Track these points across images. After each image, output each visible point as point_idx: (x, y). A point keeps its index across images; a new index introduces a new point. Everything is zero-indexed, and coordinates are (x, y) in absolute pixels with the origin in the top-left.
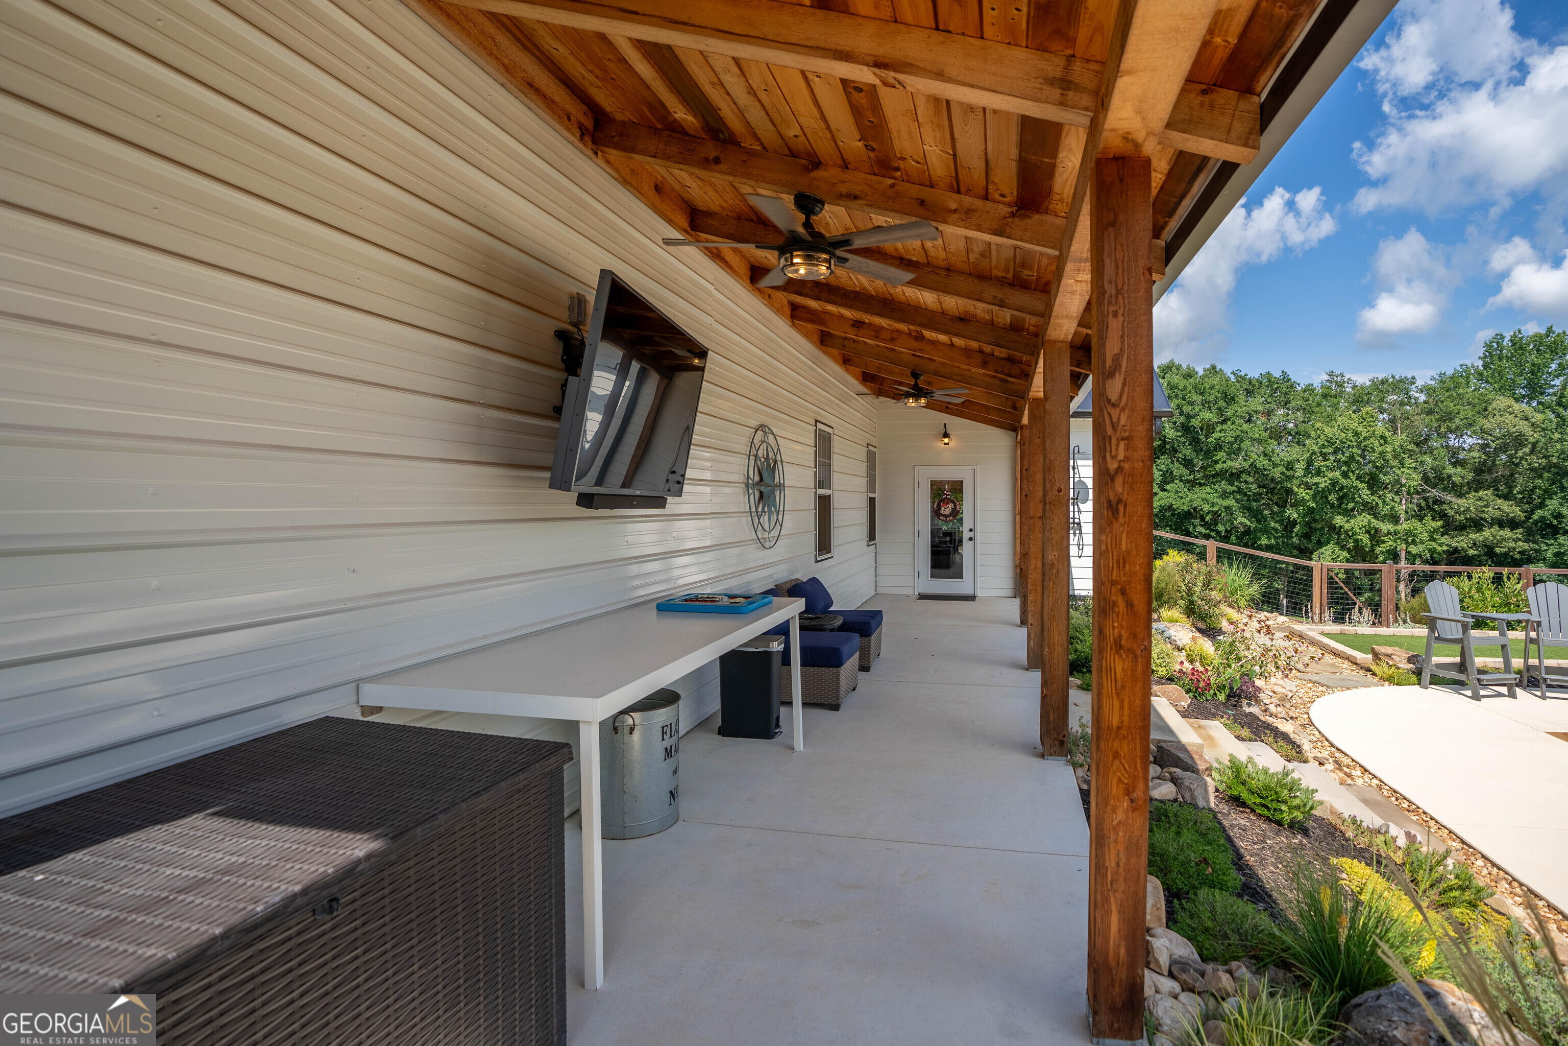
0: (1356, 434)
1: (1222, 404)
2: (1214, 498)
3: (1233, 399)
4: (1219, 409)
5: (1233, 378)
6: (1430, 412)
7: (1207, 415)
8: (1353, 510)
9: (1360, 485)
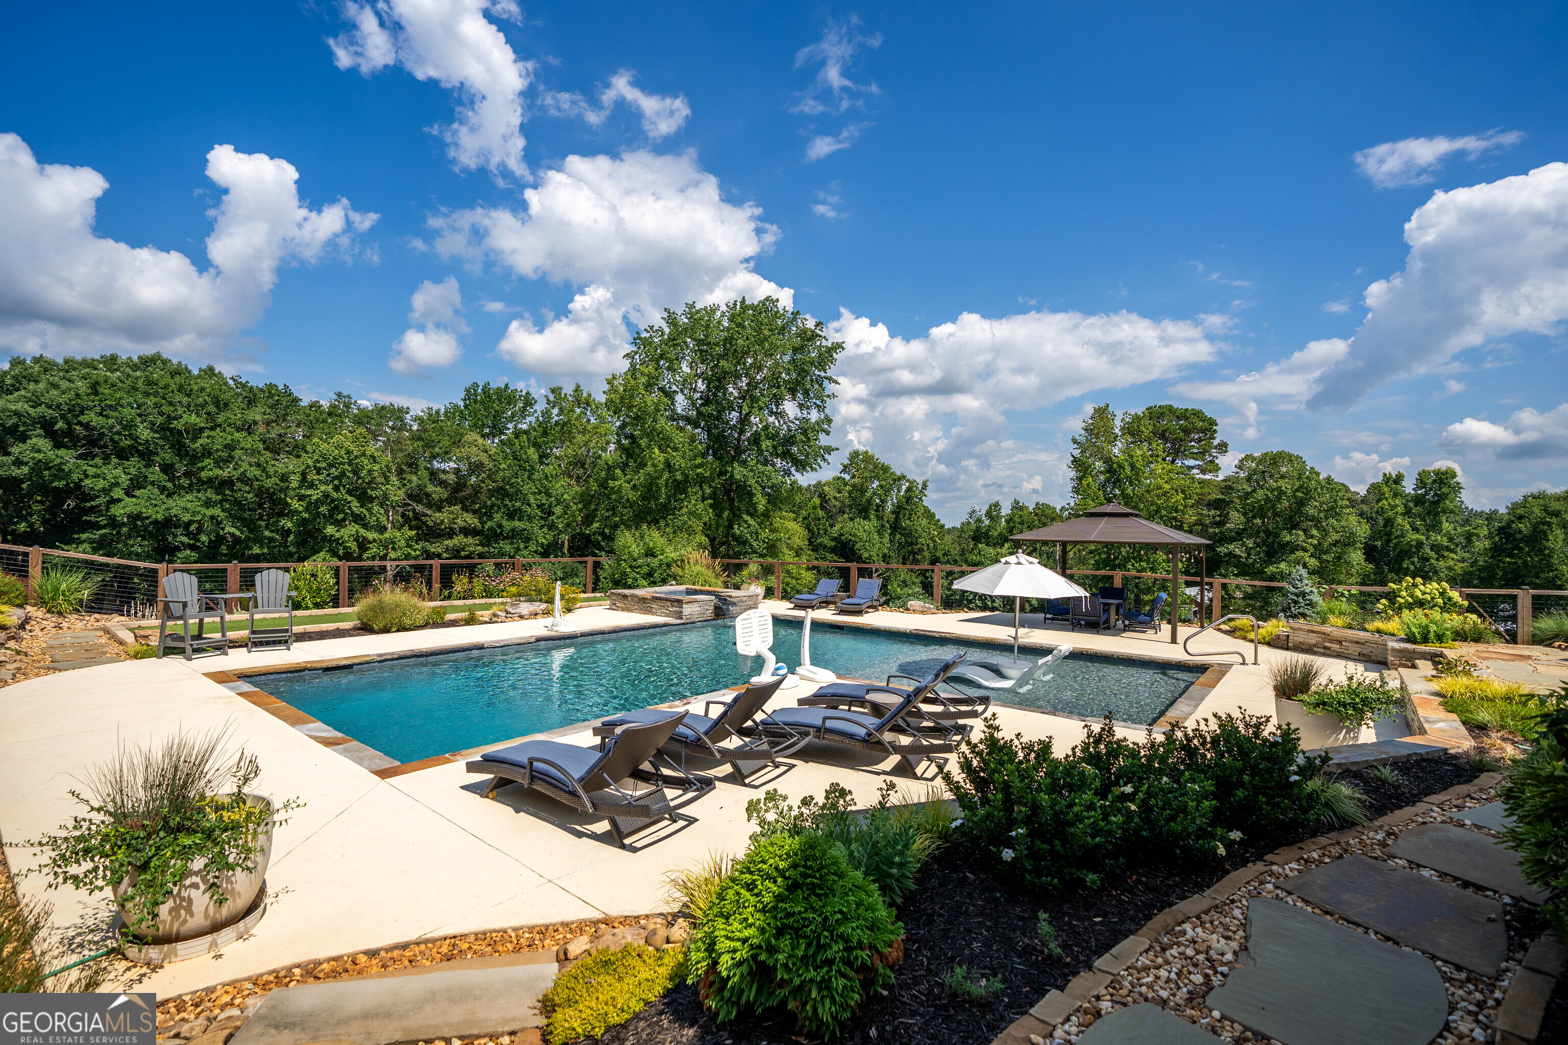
0: (348, 452)
1: (212, 408)
2: (195, 506)
3: (226, 405)
4: (209, 414)
5: (231, 382)
6: (419, 439)
7: (193, 419)
8: (344, 520)
9: (349, 498)
